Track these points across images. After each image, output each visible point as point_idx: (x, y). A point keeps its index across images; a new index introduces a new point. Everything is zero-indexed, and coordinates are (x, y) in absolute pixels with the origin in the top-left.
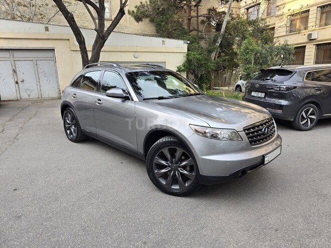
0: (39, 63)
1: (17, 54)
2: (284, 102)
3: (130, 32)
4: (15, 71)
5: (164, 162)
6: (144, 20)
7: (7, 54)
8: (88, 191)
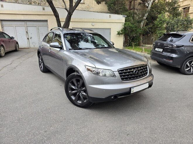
0: (39, 28)
1: (28, 23)
2: (174, 56)
3: (95, 11)
4: (27, 32)
5: (73, 87)
6: (102, 3)
7: (23, 23)
8: (33, 99)
